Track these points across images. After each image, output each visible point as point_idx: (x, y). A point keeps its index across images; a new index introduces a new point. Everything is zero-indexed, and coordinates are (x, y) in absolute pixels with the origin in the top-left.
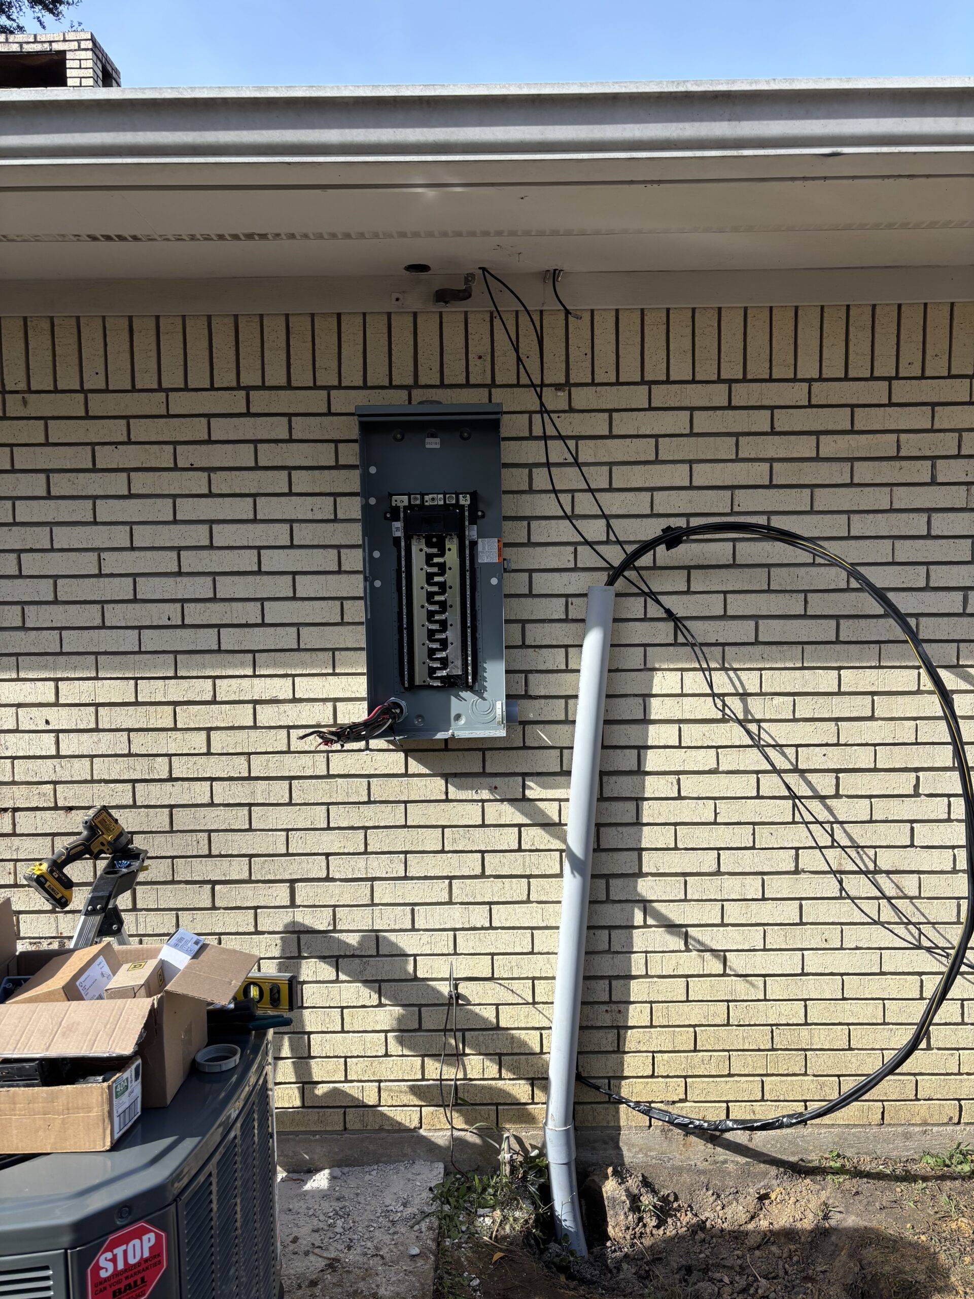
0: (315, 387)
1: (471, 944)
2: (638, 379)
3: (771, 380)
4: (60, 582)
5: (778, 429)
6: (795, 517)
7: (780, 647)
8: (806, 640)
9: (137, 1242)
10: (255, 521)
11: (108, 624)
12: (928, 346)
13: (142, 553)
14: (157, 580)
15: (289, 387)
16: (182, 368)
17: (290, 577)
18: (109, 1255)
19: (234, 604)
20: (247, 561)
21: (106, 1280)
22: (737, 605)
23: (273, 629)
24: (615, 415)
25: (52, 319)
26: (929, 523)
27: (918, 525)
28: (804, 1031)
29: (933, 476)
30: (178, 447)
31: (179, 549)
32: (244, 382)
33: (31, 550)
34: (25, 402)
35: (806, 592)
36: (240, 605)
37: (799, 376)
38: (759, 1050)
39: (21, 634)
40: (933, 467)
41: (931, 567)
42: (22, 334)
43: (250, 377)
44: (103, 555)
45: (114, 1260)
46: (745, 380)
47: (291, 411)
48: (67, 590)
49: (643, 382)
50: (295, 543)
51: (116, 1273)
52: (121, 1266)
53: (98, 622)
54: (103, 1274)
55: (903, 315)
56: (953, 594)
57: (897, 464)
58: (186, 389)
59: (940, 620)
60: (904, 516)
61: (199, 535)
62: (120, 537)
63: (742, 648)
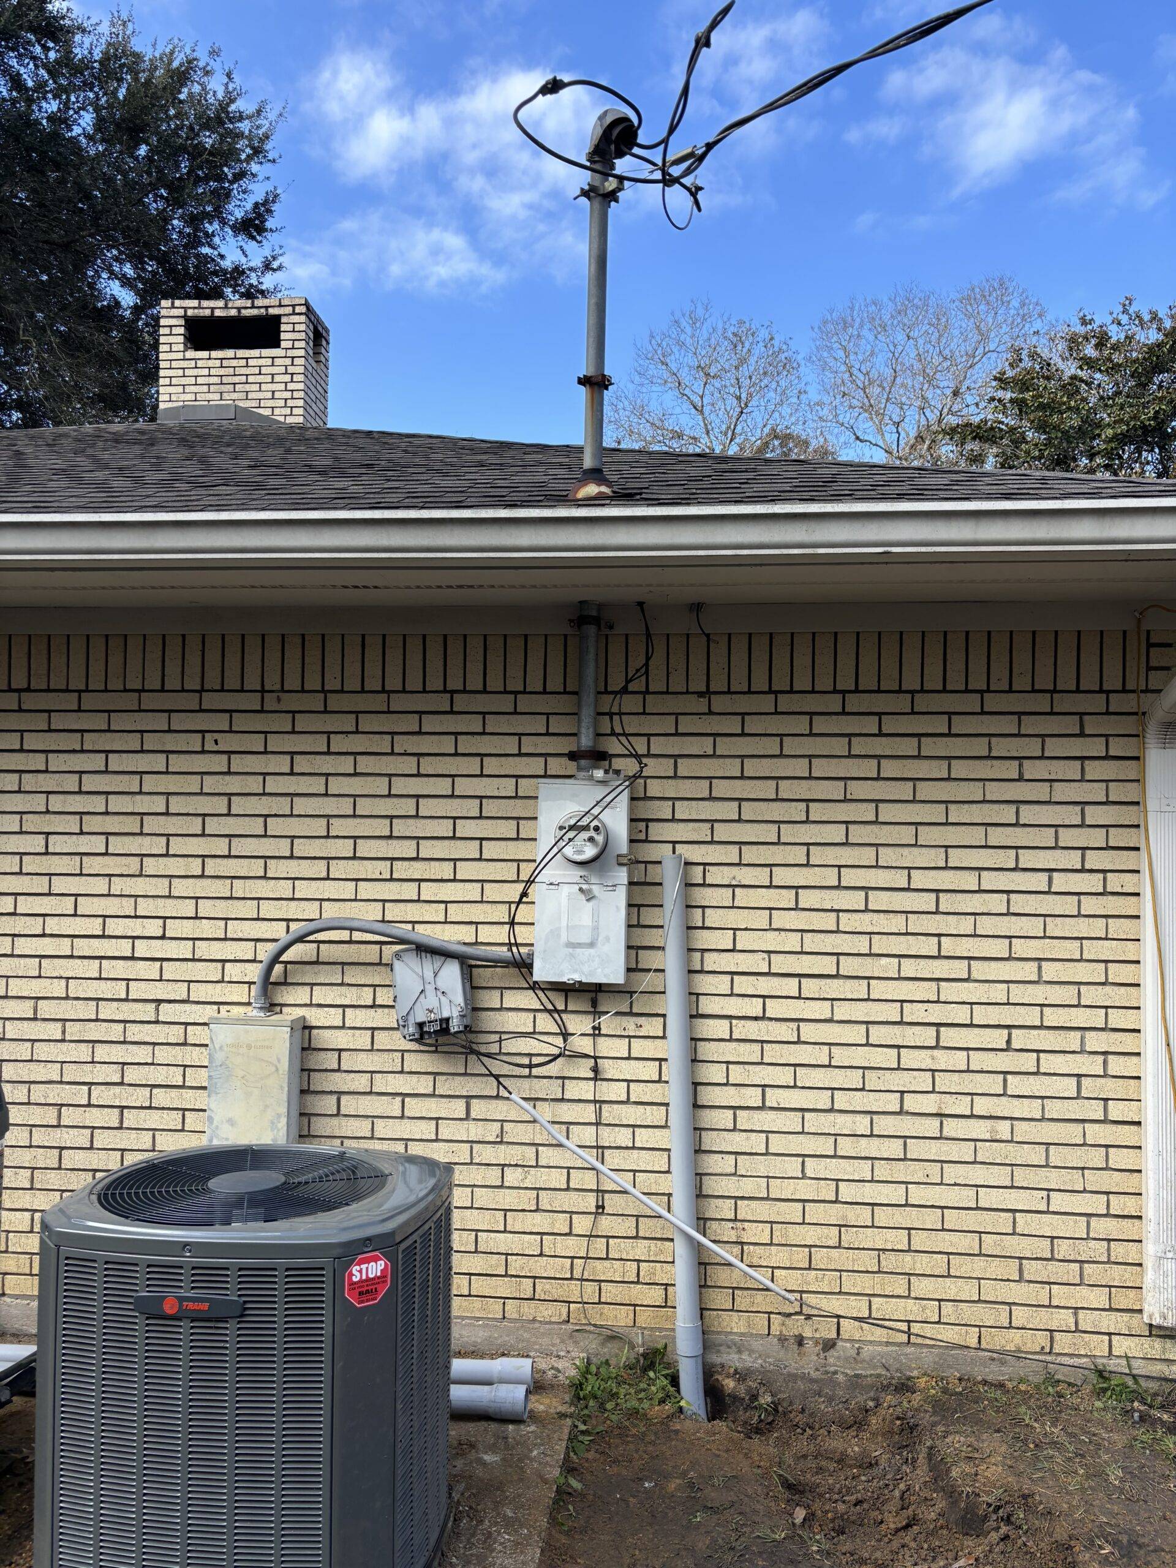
0: (505, 692)
1: (616, 1161)
2: (766, 689)
3: (879, 691)
4: (296, 841)
5: (884, 731)
6: (899, 805)
7: (887, 916)
8: (909, 909)
9: (373, 1264)
10: (452, 796)
11: (331, 876)
12: (1014, 665)
13: (363, 820)
14: (373, 841)
15: (485, 691)
16: (401, 675)
17: (478, 842)
18: (358, 1268)
19: (433, 863)
20: (445, 828)
21: (355, 1283)
22: (850, 877)
23: (462, 884)
24: (746, 717)
25: (303, 636)
26: (1017, 812)
27: (1007, 814)
28: (908, 1257)
29: (1021, 774)
30: (396, 737)
31: (392, 817)
32: (449, 687)
33: (276, 815)
34: (279, 700)
35: (909, 868)
36: (437, 863)
37: (903, 688)
38: (867, 1272)
39: (263, 882)
40: (1020, 765)
41: (1020, 851)
42: (280, 648)
43: (454, 684)
44: (331, 821)
45: (360, 1271)
46: (857, 691)
47: (485, 710)
48: (301, 847)
49: (770, 692)
50: (484, 814)
51: (361, 1281)
52: (364, 1277)
53: (324, 874)
54: (355, 1279)
55: (992, 640)
56: (1040, 874)
57: (989, 762)
58: (404, 691)
59: (1028, 896)
60: (996, 807)
61: (408, 807)
62: (346, 807)
63: (854, 915)
